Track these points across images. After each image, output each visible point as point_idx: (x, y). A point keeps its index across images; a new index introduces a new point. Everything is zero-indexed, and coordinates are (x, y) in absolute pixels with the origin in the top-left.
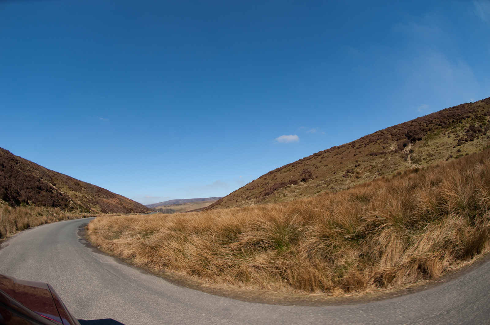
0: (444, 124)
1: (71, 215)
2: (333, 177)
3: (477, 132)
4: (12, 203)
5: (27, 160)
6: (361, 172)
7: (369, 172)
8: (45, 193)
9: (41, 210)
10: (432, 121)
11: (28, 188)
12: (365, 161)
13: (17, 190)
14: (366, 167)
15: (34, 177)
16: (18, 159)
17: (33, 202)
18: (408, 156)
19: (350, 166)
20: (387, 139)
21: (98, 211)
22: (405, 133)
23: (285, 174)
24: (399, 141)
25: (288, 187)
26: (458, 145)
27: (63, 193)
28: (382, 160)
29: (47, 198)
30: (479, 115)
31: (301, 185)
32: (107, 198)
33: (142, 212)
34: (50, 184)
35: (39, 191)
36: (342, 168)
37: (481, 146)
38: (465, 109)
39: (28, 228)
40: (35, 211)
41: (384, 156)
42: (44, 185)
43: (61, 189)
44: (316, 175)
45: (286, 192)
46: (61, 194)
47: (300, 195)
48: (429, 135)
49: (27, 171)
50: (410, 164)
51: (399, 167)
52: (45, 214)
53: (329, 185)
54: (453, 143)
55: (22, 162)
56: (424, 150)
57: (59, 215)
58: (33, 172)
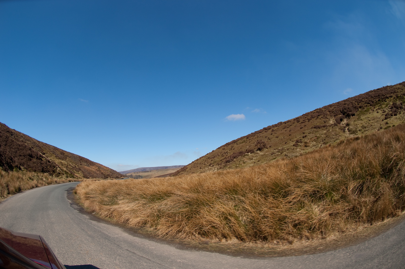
0: (372, 102)
1: (59, 180)
2: (285, 146)
3: (399, 108)
5: (21, 133)
6: (308, 141)
7: (315, 141)
8: (35, 160)
9: (32, 175)
11: (20, 156)
12: (310, 133)
13: (11, 157)
14: (312, 138)
15: (26, 146)
16: (13, 131)
17: (25, 168)
18: (346, 128)
19: (298, 137)
20: (326, 115)
23: (241, 145)
24: (336, 117)
25: (246, 155)
26: (386, 119)
27: (51, 161)
28: (325, 132)
29: (37, 165)
30: (399, 95)
31: (258, 153)
32: (88, 166)
33: (117, 178)
34: (40, 153)
35: (30, 159)
36: (291, 139)
37: (403, 119)
38: (387, 90)
39: (19, 191)
40: (27, 176)
41: (326, 128)
42: (35, 153)
43: (49, 157)
44: (270, 145)
46: (49, 162)
47: (258, 161)
48: (360, 111)
49: (21, 141)
50: (348, 135)
51: (340, 137)
52: (35, 178)
53: (283, 153)
54: (382, 117)
55: (16, 134)
56: (358, 123)
57: (48, 179)
58: (26, 142)
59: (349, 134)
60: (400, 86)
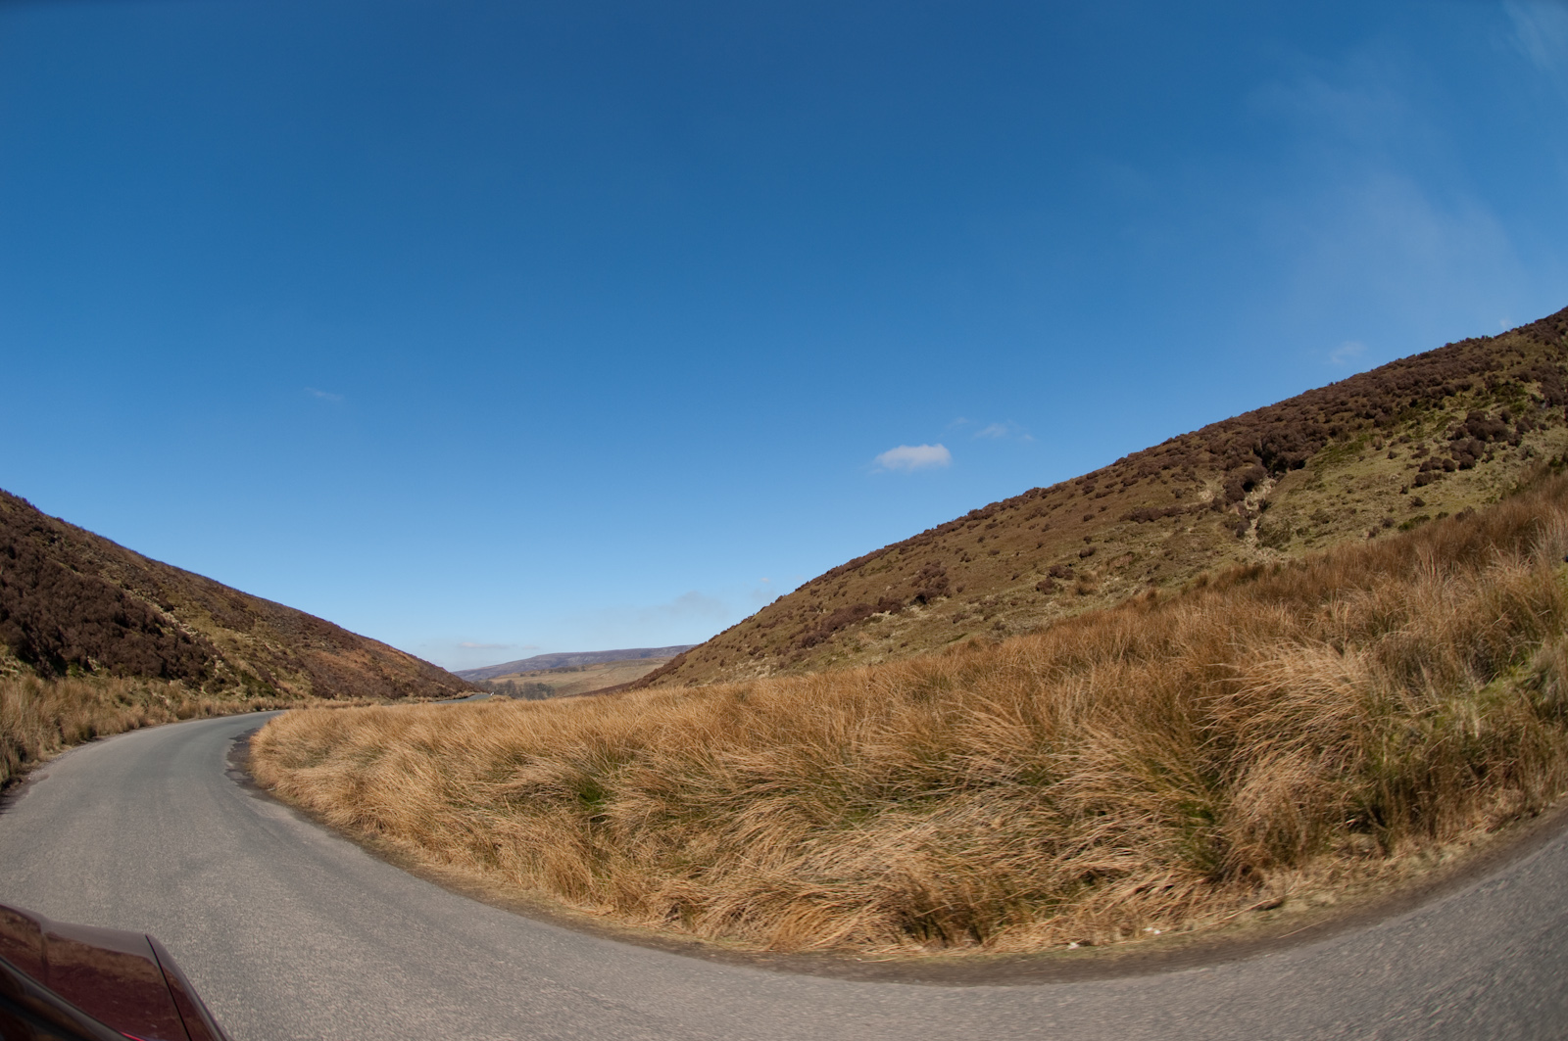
0: (1383, 411)
1: (218, 703)
3: (1491, 438)
4: (45, 668)
6: (1094, 573)
7: (1122, 573)
8: (138, 636)
9: (126, 689)
10: (1346, 404)
11: (87, 621)
12: (1112, 539)
13: (57, 628)
14: (1114, 559)
15: (104, 587)
16: (56, 527)
17: (103, 664)
18: (1252, 521)
19: (1064, 556)
20: (1195, 467)
21: (301, 692)
22: (1255, 445)
23: (871, 578)
24: (1234, 472)
25: (874, 620)
26: (1419, 484)
27: (194, 633)
28: (1167, 535)
29: (145, 652)
30: (1502, 381)
31: (911, 615)
32: (334, 650)
33: (443, 694)
34: (156, 606)
35: (120, 630)
36: (1039, 563)
37: (1497, 486)
38: (1457, 360)
39: (91, 737)
40: (110, 690)
41: (1176, 522)
42: (137, 611)
43: (187, 620)
44: (960, 584)
45: (863, 638)
46: (186, 639)
47: (903, 646)
48: (1331, 449)
49: (84, 565)
50: (1251, 547)
51: (1216, 559)
52: (139, 697)
53: (993, 615)
54: (1404, 477)
55: (67, 537)
56: (1303, 502)
57: (181, 702)
58: (102, 567)
59: (1257, 546)
60: (1519, 337)
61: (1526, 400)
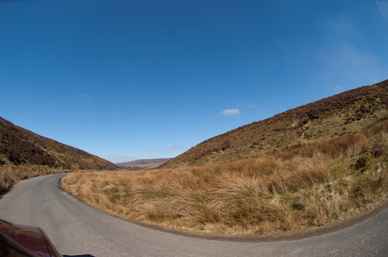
0: (340, 105)
1: (56, 171)
2: (243, 148)
3: (366, 112)
4: (16, 163)
6: (264, 144)
7: (270, 144)
8: (37, 155)
9: (34, 167)
10: (331, 103)
11: (25, 151)
12: (269, 135)
13: (18, 153)
14: (269, 140)
15: (29, 143)
16: (18, 128)
17: (29, 161)
18: (304, 132)
19: (257, 139)
20: (292, 118)
21: (77, 168)
22: (307, 112)
23: (213, 143)
25: (212, 154)
26: (345, 124)
27: (51, 154)
28: (282, 135)
29: (39, 159)
30: (370, 97)
32: (85, 158)
33: (112, 169)
34: (42, 147)
35: (33, 154)
36: (251, 141)
37: (365, 125)
38: (360, 92)
39: (26, 178)
40: (31, 167)
41: (285, 132)
42: (37, 149)
43: (49, 151)
44: (233, 145)
45: (208, 158)
46: (49, 155)
48: (326, 114)
50: (302, 138)
51: (293, 141)
52: (37, 169)
53: (239, 154)
54: (342, 122)
55: (20, 131)
56: (316, 127)
57: (47, 170)
58: (29, 138)
59: (304, 138)
61: (376, 103)
